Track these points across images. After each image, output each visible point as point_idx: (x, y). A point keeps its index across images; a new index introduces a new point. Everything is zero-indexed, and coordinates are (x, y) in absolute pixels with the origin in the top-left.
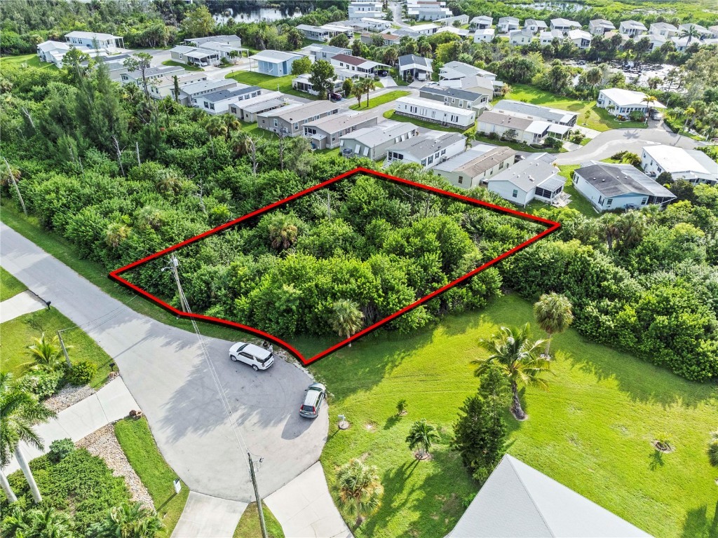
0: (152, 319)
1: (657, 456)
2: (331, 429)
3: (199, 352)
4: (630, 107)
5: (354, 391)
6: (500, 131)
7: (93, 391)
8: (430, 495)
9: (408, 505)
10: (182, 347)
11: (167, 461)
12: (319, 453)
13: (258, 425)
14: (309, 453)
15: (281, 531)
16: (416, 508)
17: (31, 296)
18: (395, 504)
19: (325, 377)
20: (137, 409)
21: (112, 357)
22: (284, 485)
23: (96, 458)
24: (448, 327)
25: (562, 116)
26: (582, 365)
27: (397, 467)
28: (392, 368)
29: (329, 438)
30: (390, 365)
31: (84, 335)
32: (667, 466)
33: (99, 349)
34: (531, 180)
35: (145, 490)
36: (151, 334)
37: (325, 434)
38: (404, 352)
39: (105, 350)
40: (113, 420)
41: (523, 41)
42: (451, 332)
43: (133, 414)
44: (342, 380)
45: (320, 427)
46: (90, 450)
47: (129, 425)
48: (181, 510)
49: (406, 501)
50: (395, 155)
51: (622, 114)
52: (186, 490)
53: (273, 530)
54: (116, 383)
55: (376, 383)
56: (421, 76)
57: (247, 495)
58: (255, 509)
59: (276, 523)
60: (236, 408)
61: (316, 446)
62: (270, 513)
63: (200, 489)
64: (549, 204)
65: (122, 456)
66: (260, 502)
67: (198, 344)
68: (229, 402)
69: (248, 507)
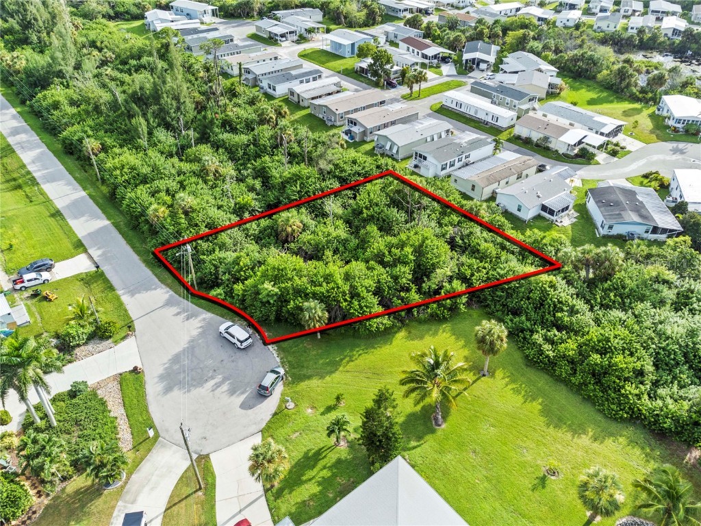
0: (170, 291)
1: (543, 480)
2: (280, 406)
3: (200, 325)
4: (687, 119)
5: (309, 377)
6: (536, 136)
7: (112, 345)
8: (334, 476)
9: (314, 481)
10: (188, 319)
11: (150, 411)
12: (263, 425)
13: (226, 393)
14: (255, 424)
15: (215, 481)
16: (319, 484)
17: (88, 258)
18: (304, 478)
19: (289, 362)
20: (140, 366)
21: (133, 319)
22: (229, 446)
23: (102, 399)
24: (410, 332)
25: (605, 125)
26: (514, 386)
27: (316, 449)
28: (348, 362)
29: (275, 414)
30: (347, 359)
31: (118, 298)
32: (548, 489)
33: (126, 311)
34: (538, 197)
35: (129, 430)
36: (168, 303)
37: (273, 410)
38: (363, 350)
39: (130, 312)
40: (120, 371)
41: (608, 27)
42: (410, 337)
43: (135, 369)
44: (303, 367)
45: (271, 404)
46: (99, 392)
47: (131, 377)
48: (150, 450)
49: (314, 477)
50: (421, 156)
51: (677, 125)
52: (157, 436)
53: (209, 479)
54: (131, 341)
55: (332, 372)
56: (483, 66)
57: (199, 449)
58: (203, 461)
59: (213, 474)
60: (212, 378)
61: (262, 419)
62: (211, 466)
63: (167, 438)
64: (552, 222)
65: (120, 401)
66: (208, 456)
67: (200, 318)
68: (209, 371)
69: (197, 458)
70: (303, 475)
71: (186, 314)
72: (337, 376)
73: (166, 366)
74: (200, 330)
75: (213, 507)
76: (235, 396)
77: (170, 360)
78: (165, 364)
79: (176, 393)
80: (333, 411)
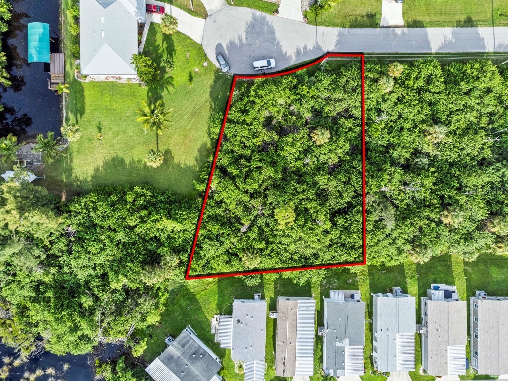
1: (100, 130)
2: (208, 59)
3: (288, 54)
5: (215, 82)
7: (303, 9)
8: (157, 53)
9: (161, 44)
10: (298, 51)
11: (246, 8)
12: (204, 47)
14: (207, 45)
16: (159, 45)
17: (397, 25)
18: (165, 42)
20: (278, 15)
21: (317, 27)
22: (204, 29)
26: (142, 164)
28: (211, 105)
29: (206, 55)
32: (96, 128)
33: (327, 26)
36: (318, 47)
37: (209, 56)
39: (325, 27)
40: (281, 6)
42: (204, 146)
43: (277, 12)
44: (223, 84)
45: (212, 55)
47: (275, 8)
49: (162, 46)
52: (230, 4)
53: (194, 13)
54: (301, 18)
55: (211, 94)
57: (211, 17)
58: (205, 15)
59: (195, 16)
61: (207, 48)
62: (199, 17)
63: (227, 8)
66: (206, 18)
67: (294, 56)
69: (207, 15)
70: (166, 43)
71: (302, 51)
72: (208, 95)
73: (270, 23)
74: (284, 52)
75: (181, 8)
76: (229, 43)
80: (188, 78)
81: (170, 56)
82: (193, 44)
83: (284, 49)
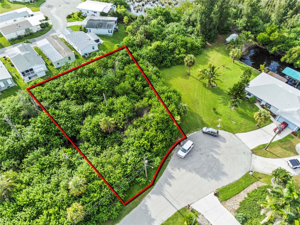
1: (227, 68)
3: (177, 170)
6: (22, 32)
10: (173, 178)
11: (238, 179)
12: (231, 133)
14: (231, 136)
20: (213, 193)
29: (225, 130)
33: (168, 220)
34: (89, 40)
40: (219, 203)
43: (216, 195)
46: (236, 209)
47: (221, 196)
53: (261, 147)
57: (250, 154)
58: (254, 151)
59: (259, 146)
60: (212, 156)
61: (229, 134)
62: (256, 147)
63: (249, 168)
64: (100, 44)
65: (236, 196)
66: (252, 150)
68: (209, 158)
69: (253, 153)
71: (169, 180)
73: (209, 179)
74: (181, 169)
76: (220, 145)
77: (205, 179)
78: (208, 180)
79: (225, 169)
80: (219, 112)
81: (241, 113)
82: (239, 131)
83: (183, 171)
